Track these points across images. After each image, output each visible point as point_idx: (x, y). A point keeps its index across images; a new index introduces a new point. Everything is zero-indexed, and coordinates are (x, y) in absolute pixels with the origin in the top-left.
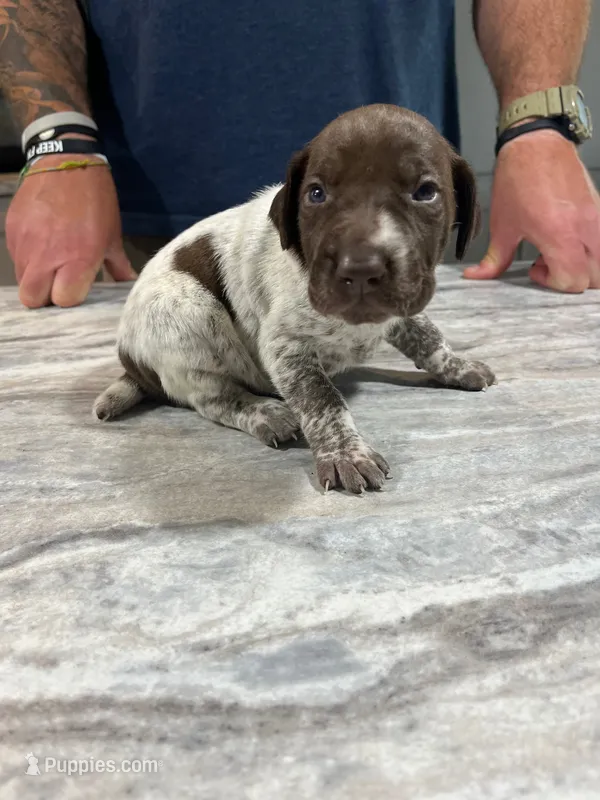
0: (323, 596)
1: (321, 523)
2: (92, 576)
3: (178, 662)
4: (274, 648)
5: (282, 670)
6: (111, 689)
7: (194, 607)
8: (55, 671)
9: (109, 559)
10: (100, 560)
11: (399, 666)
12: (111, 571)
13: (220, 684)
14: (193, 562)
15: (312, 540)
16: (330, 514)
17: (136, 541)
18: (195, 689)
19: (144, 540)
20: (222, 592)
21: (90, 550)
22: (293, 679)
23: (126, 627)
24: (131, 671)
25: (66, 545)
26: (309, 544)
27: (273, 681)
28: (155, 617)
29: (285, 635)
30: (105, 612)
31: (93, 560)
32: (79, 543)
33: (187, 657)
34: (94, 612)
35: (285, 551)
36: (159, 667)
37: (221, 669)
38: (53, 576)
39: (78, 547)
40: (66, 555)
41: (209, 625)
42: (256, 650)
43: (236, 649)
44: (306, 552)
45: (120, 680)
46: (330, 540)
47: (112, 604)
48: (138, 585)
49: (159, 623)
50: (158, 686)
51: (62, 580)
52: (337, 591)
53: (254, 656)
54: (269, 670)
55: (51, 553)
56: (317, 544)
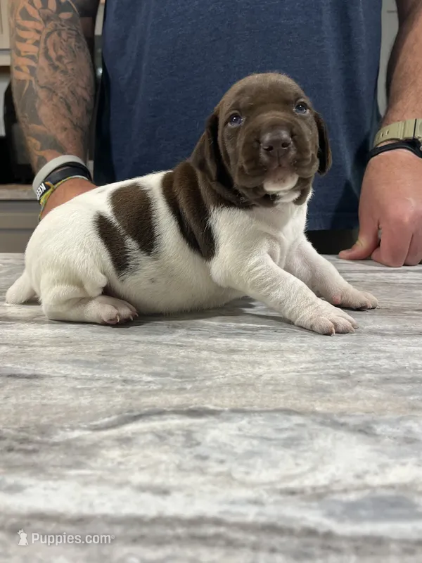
0: (383, 466)
1: (368, 418)
2: (182, 439)
3: (271, 500)
4: (352, 497)
5: (363, 513)
6: (220, 512)
7: (274, 465)
8: (169, 498)
9: (193, 428)
10: (186, 429)
12: (198, 437)
13: (313, 517)
14: (265, 435)
15: (362, 428)
16: (373, 412)
17: (212, 419)
18: (292, 520)
19: (218, 418)
20: (295, 457)
21: (174, 422)
22: (376, 518)
23: (219, 474)
24: (233, 503)
26: (360, 431)
27: (358, 520)
28: (242, 469)
29: (358, 489)
30: (198, 463)
31: (180, 428)
32: (165, 417)
33: (279, 498)
34: (189, 462)
35: (341, 433)
36: (256, 502)
37: (310, 508)
38: (149, 437)
39: (165, 419)
40: (157, 424)
41: (292, 477)
42: (336, 497)
43: (319, 496)
44: (361, 436)
45: (225, 507)
46: (379, 429)
47: (204, 458)
48: (221, 447)
49: (247, 473)
50: (259, 514)
51: (157, 440)
52: (395, 463)
53: (335, 502)
54: (351, 511)
55: (144, 421)
56: (367, 431)
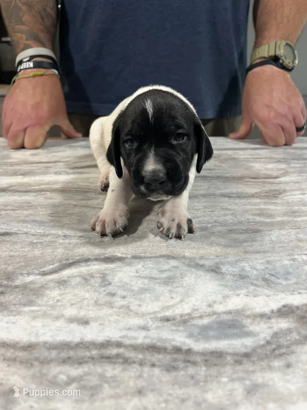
0: (226, 297)
1: (217, 260)
2: (99, 280)
3: (154, 326)
4: (205, 321)
5: (211, 333)
6: (120, 337)
7: (157, 298)
8: (88, 327)
9: (107, 272)
10: (103, 272)
11: (275, 335)
12: (109, 278)
13: (180, 338)
14: (152, 276)
15: (214, 268)
16: (221, 256)
17: (119, 264)
18: (166, 340)
19: (124, 264)
20: (171, 291)
21: (95, 267)
22: (218, 338)
23: (122, 307)
24: (129, 329)
25: (83, 264)
26: (212, 270)
27: (207, 338)
28: (137, 302)
29: (209, 315)
30: (108, 299)
31: (99, 272)
32: (89, 263)
33: (158, 324)
34: (103, 299)
35: (201, 273)
36: (144, 328)
37: (178, 331)
38: (78, 279)
39: (89, 265)
40: (83, 269)
41: (168, 308)
42: (195, 322)
43: (184, 321)
44: (213, 274)
45: (124, 333)
46: (224, 269)
47: (113, 295)
48: (124, 286)
49: (140, 306)
50: (145, 337)
51: (83, 282)
52: (233, 294)
53: (194, 325)
54: (204, 333)
55: (75, 268)
56: (217, 270)
